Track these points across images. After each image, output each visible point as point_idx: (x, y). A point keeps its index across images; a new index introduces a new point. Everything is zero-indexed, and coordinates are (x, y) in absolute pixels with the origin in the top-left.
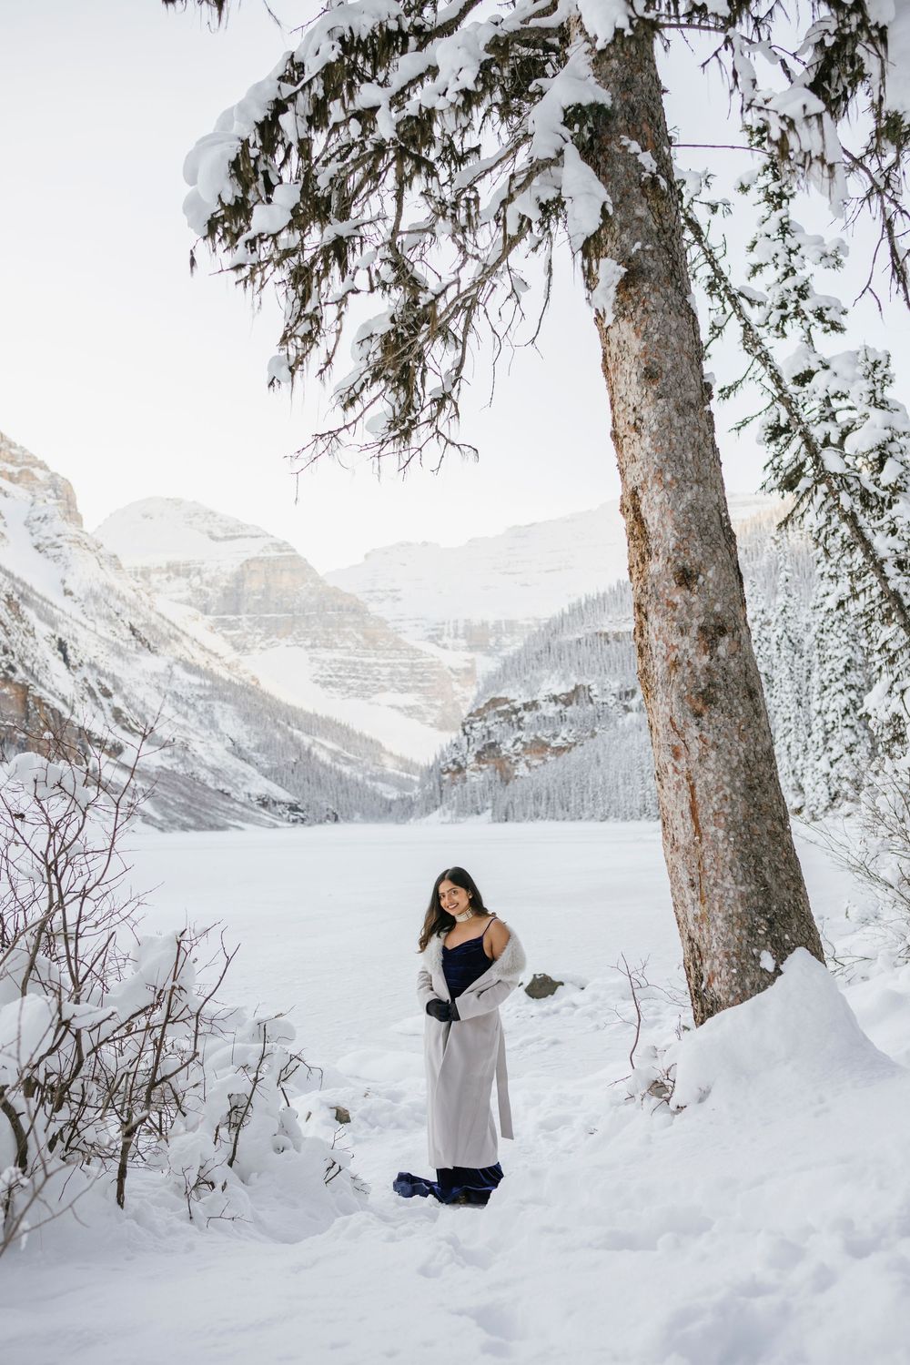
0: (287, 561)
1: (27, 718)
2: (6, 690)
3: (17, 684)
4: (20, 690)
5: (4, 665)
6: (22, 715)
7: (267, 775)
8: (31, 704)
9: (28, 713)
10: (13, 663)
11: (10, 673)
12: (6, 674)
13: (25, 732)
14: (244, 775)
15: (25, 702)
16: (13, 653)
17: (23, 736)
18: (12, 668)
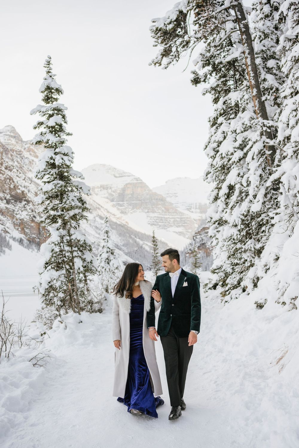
0: (139, 184)
1: (40, 234)
2: (32, 224)
3: (36, 222)
4: (37, 224)
5: (32, 216)
6: (38, 233)
7: (126, 254)
8: (41, 229)
9: (40, 232)
10: (35, 215)
11: (34, 218)
12: (33, 219)
13: (39, 239)
14: (118, 254)
15: (39, 229)
16: (35, 212)
17: (38, 240)
18: (34, 217)
